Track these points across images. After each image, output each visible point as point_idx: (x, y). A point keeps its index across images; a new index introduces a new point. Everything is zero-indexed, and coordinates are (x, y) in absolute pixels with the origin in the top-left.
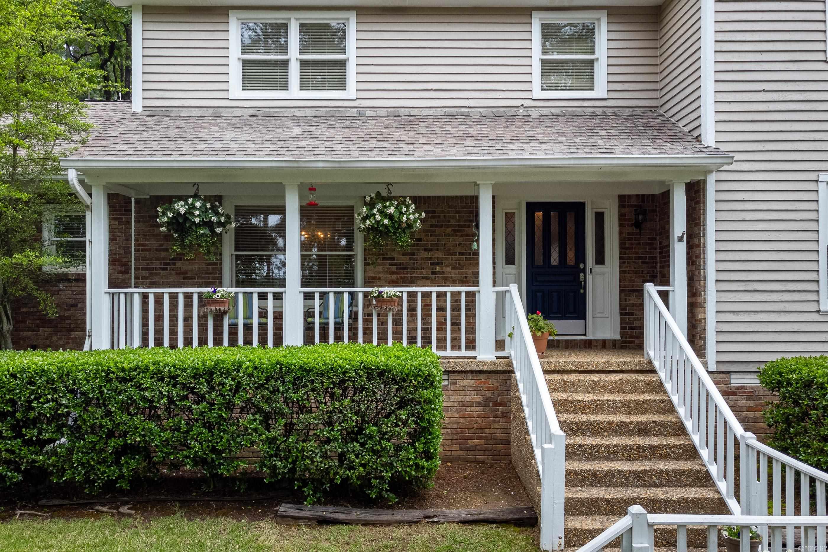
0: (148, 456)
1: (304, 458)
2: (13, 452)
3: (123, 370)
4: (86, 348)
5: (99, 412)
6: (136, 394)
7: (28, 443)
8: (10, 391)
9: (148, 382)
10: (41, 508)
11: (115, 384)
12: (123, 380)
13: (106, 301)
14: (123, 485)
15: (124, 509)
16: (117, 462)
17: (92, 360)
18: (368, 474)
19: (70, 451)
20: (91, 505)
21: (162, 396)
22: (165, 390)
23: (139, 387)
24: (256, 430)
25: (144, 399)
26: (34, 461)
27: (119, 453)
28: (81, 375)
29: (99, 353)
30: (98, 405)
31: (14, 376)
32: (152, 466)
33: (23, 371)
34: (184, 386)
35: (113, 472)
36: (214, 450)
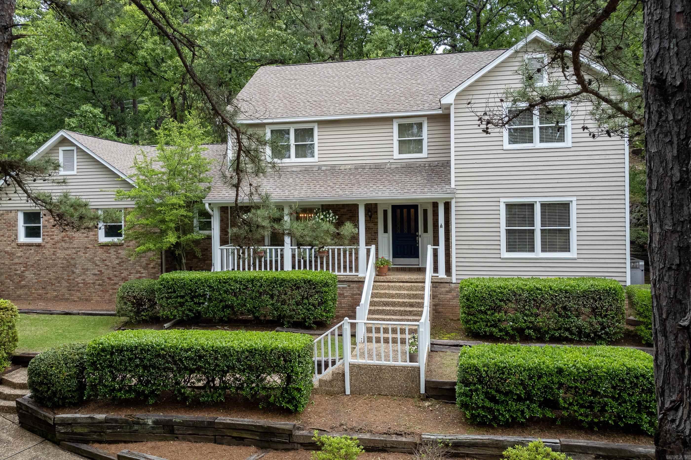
0: (233, 309)
1: (283, 311)
2: (191, 306)
3: (225, 279)
4: (212, 271)
5: (217, 294)
6: (229, 288)
7: (195, 303)
8: (190, 286)
9: (232, 284)
10: (200, 326)
11: (223, 284)
12: (225, 283)
13: (219, 252)
14: (226, 319)
15: (226, 328)
16: (223, 311)
17: (215, 275)
18: (305, 317)
19: (208, 306)
20: (215, 326)
21: (237, 288)
22: (238, 286)
23: (230, 285)
24: (267, 300)
25: (231, 289)
26: (197, 310)
27: (223, 308)
28: (211, 281)
29: (217, 273)
30: (217, 291)
31: (191, 281)
32: (234, 313)
33: (194, 279)
34: (244, 285)
35: (222, 314)
36: (254, 307)
